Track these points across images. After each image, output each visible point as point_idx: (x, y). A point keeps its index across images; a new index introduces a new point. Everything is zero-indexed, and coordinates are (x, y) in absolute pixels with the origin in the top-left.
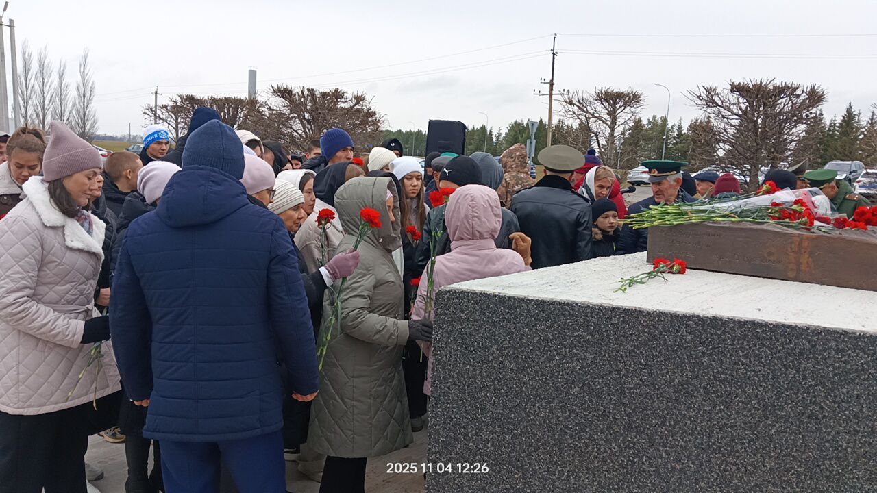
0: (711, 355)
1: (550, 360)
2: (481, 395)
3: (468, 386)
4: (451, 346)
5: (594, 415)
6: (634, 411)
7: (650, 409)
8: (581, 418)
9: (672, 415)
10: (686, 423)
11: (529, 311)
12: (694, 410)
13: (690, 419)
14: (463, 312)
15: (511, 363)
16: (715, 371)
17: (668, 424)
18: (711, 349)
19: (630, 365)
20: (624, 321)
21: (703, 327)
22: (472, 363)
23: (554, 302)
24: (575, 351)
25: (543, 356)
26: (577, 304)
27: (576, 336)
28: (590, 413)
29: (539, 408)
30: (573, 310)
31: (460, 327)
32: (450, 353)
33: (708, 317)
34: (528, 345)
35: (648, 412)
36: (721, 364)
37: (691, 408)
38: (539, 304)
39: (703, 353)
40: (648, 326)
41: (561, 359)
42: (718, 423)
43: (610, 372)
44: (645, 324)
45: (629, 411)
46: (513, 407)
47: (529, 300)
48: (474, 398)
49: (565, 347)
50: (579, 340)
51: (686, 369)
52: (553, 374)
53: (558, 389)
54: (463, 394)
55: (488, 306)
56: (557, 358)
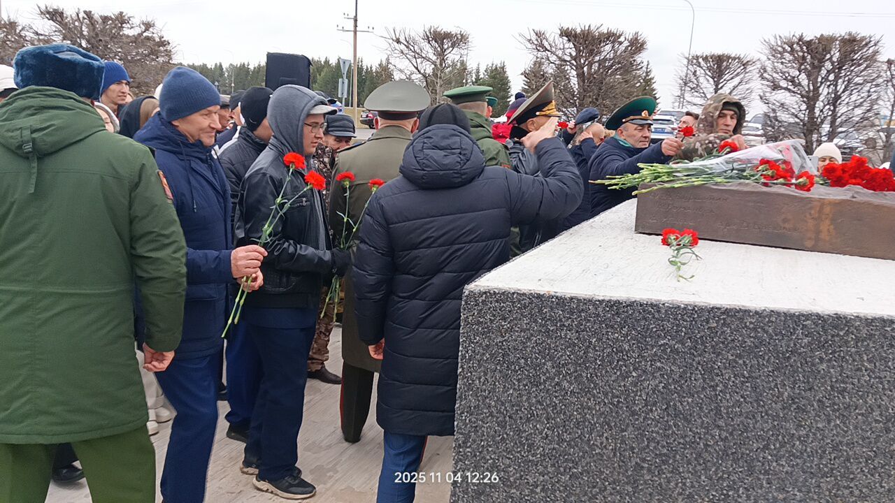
0: (830, 360)
1: (625, 376)
2: (529, 428)
3: (510, 417)
4: (486, 365)
5: (679, 443)
6: (731, 434)
7: (752, 431)
8: (663, 447)
9: (778, 435)
10: (794, 444)
11: (598, 315)
12: (804, 428)
13: (799, 439)
14: (504, 319)
15: (571, 384)
16: (834, 380)
17: (772, 447)
18: (831, 354)
19: (730, 377)
20: (724, 324)
21: (823, 327)
22: (516, 387)
23: (634, 302)
24: (658, 364)
25: (615, 373)
26: (664, 304)
27: (661, 346)
28: (674, 441)
29: (607, 438)
30: (659, 312)
31: (500, 339)
32: (486, 374)
33: (829, 315)
34: (596, 359)
35: (749, 435)
36: (842, 371)
37: (802, 426)
38: (612, 306)
39: (821, 359)
40: (755, 329)
41: (640, 376)
42: (832, 441)
43: (704, 388)
44: (752, 326)
45: (724, 434)
46: (573, 440)
47: (599, 301)
48: (519, 432)
49: (646, 361)
50: (664, 351)
51: (799, 380)
52: (628, 395)
53: (633, 413)
54: (504, 427)
55: (540, 310)
56: (634, 374)
